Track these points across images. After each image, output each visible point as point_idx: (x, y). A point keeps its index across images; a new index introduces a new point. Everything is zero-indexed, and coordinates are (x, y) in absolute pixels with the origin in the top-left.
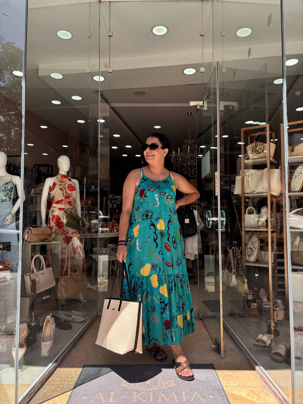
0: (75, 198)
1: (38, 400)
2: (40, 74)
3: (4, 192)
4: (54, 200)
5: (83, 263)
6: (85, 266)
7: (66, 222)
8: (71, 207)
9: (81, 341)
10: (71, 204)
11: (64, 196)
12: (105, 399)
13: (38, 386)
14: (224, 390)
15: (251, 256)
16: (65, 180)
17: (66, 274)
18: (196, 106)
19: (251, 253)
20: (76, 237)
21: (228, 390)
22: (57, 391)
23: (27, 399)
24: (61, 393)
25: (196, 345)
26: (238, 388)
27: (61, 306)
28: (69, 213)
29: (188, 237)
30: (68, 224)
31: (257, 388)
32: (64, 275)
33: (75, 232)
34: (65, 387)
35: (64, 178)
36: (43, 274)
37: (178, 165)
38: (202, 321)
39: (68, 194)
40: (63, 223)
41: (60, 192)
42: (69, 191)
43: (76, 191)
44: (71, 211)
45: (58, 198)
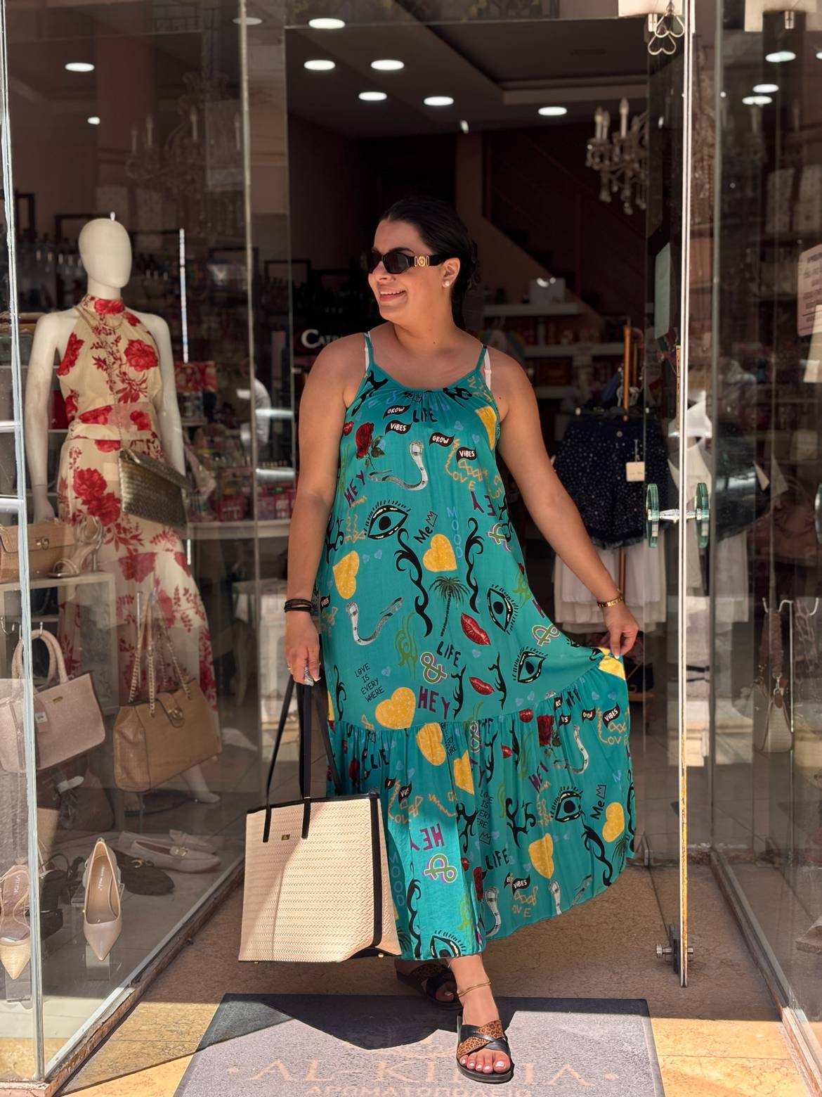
0: (159, 395)
1: (99, 1074)
4: (76, 409)
6: (211, 664)
7: (129, 496)
8: (146, 435)
9: (210, 930)
10: (145, 421)
11: (118, 392)
12: (292, 1074)
13: (92, 1041)
14: (657, 1064)
16: (116, 323)
17: (142, 698)
18: (646, 17)
20: (168, 553)
21: (671, 1063)
25: (606, 946)
26: (704, 1060)
27: (126, 816)
28: (138, 461)
30: (136, 507)
31: (765, 1060)
32: (133, 704)
33: (164, 535)
34: (172, 1046)
35: (109, 312)
36: (61, 698)
37: (621, 179)
38: (650, 874)
39: (129, 383)
40: (119, 501)
41: (101, 375)
42: (133, 368)
43: (160, 369)
44: (144, 452)
45: (93, 400)
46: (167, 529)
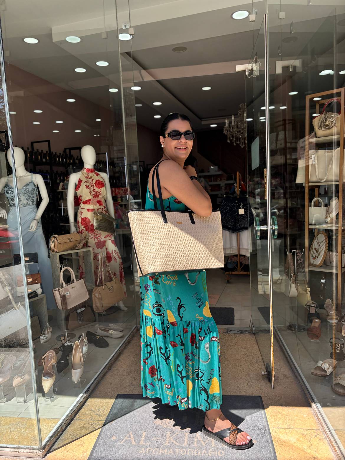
0: (106, 196)
1: (66, 440)
2: (55, 40)
3: (25, 195)
4: (81, 200)
5: (121, 269)
6: (123, 271)
8: (102, 207)
9: (118, 363)
10: (102, 203)
11: (93, 195)
12: (135, 440)
13: (67, 422)
14: (270, 433)
15: (317, 258)
16: (92, 175)
17: (100, 284)
18: (245, 71)
19: (317, 255)
20: (110, 240)
21: (275, 433)
22: (86, 428)
23: (54, 439)
24: (90, 431)
25: (244, 369)
26: (288, 431)
28: (99, 215)
29: (243, 231)
30: (100, 228)
31: (310, 430)
32: (98, 286)
33: (108, 236)
34: (95, 423)
35: (90, 172)
36: (74, 287)
37: (233, 137)
38: (255, 336)
39: (96, 192)
40: (94, 226)
41: (87, 190)
42: (97, 188)
43: (106, 188)
44: (101, 212)
45: (86, 198)
46: (109, 234)
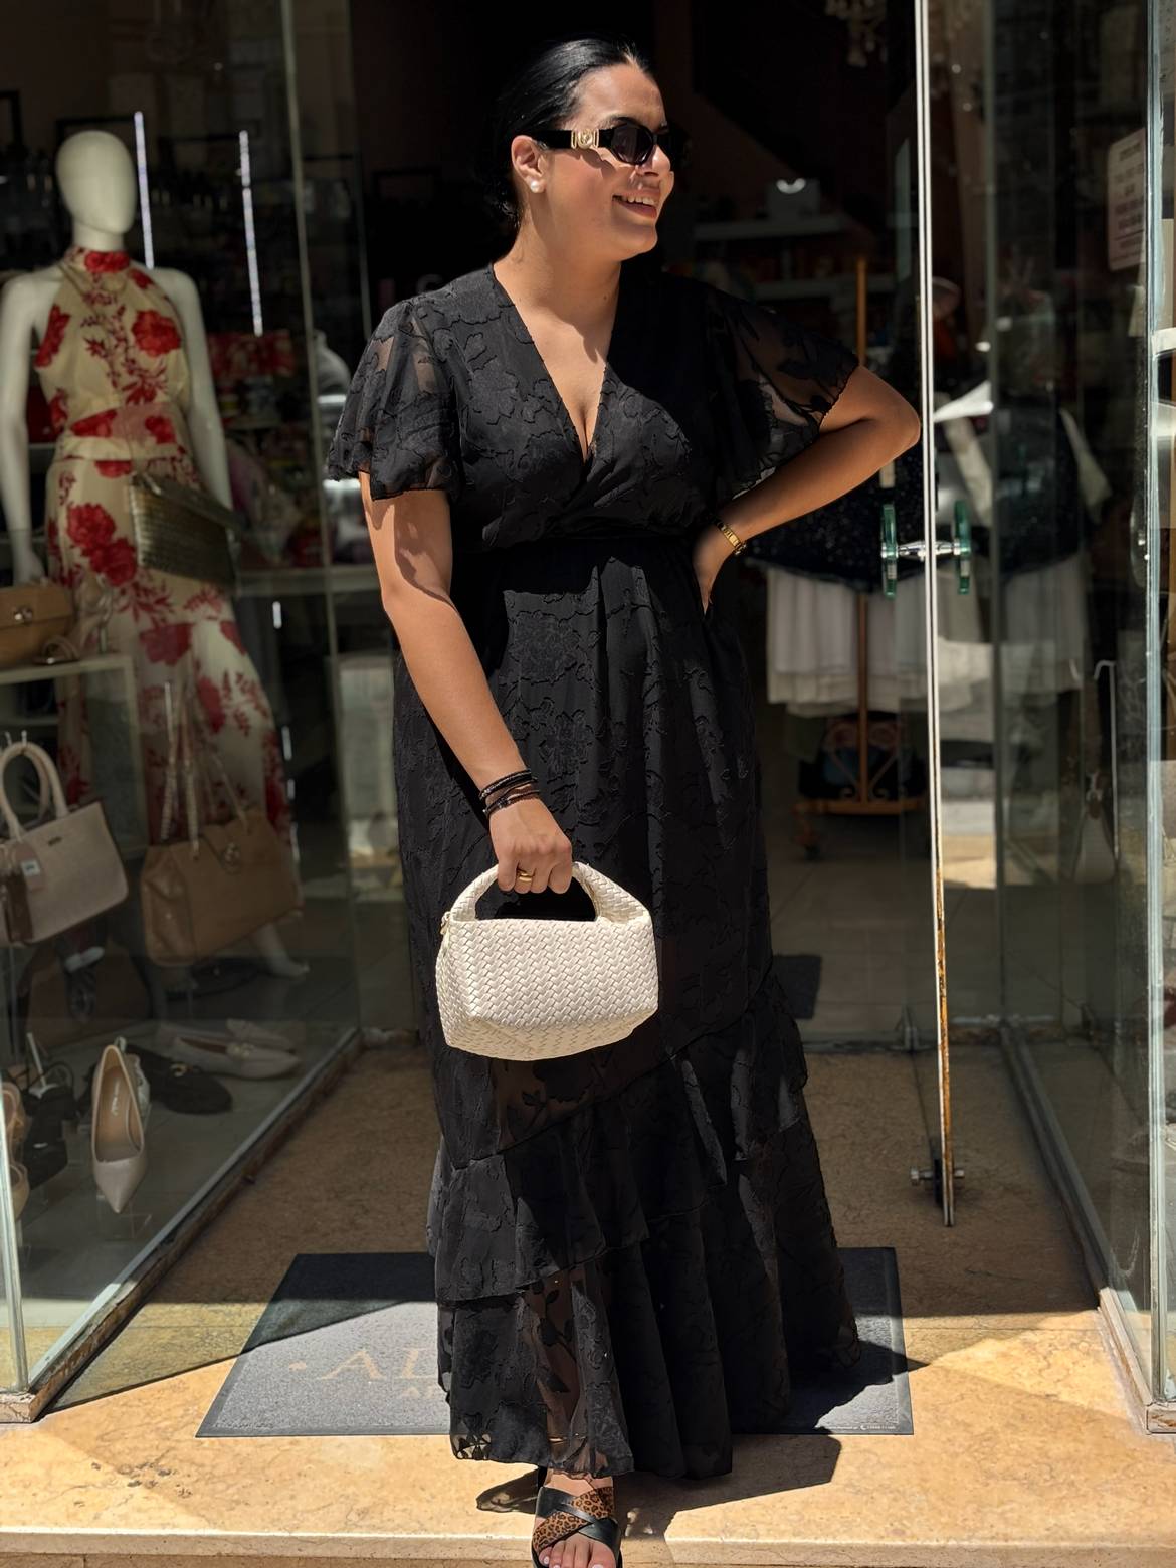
0: (187, 391)
4: (64, 415)
5: (269, 766)
6: (281, 780)
7: (147, 542)
9: (281, 1162)
10: (167, 430)
11: (124, 389)
12: (381, 1369)
16: (118, 286)
17: (180, 834)
20: (211, 622)
22: (181, 1346)
23: (63, 1369)
27: (168, 1000)
34: (215, 1334)
35: (106, 270)
36: (59, 839)
38: (913, 1061)
39: (141, 376)
40: (133, 549)
41: (99, 365)
42: (145, 352)
43: (185, 351)
44: (167, 477)
45: (89, 403)
46: (207, 587)
